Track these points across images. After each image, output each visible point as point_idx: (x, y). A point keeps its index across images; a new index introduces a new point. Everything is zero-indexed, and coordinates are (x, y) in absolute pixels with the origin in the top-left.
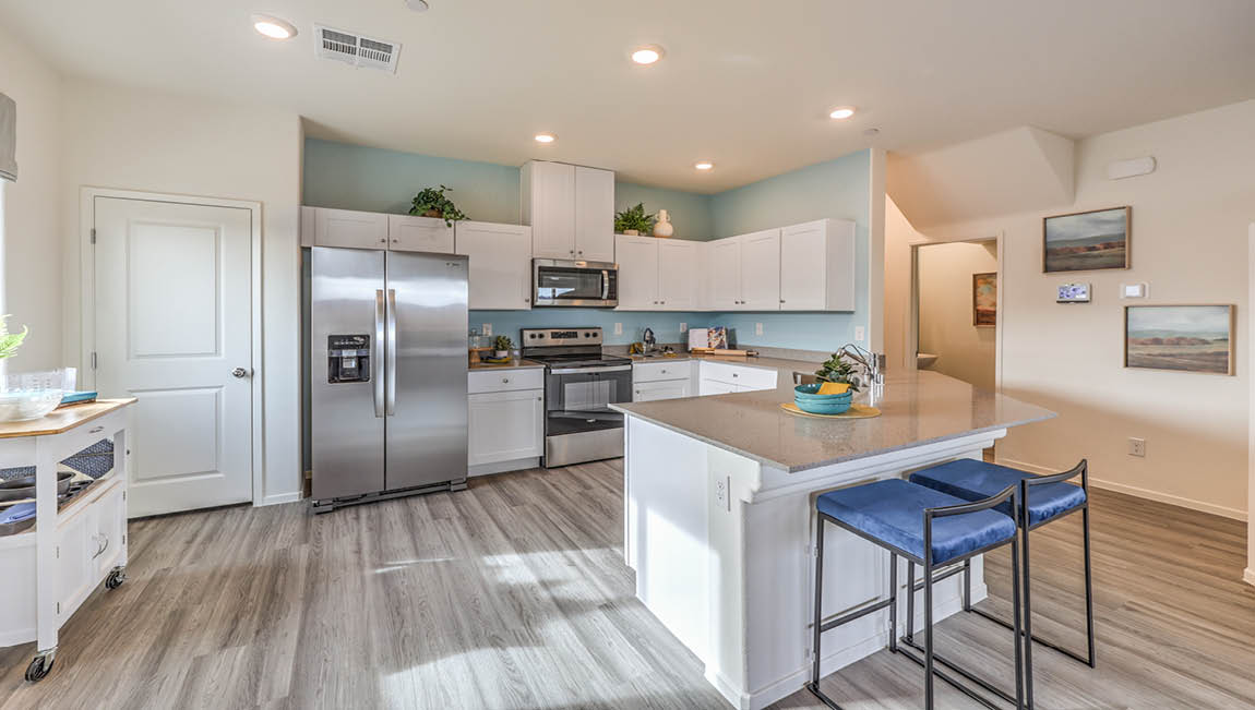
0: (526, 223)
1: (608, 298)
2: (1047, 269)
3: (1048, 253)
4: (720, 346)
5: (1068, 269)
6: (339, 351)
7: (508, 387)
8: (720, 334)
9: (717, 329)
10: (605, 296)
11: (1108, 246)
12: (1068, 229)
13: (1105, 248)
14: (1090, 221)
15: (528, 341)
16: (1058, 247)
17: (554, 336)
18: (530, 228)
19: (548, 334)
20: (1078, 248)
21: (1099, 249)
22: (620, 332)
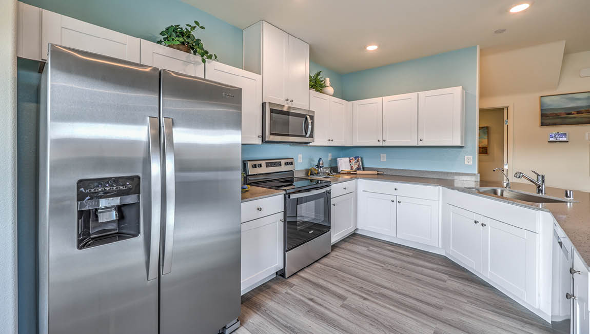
0: (259, 71)
1: (310, 137)
2: (542, 124)
3: (543, 115)
4: (358, 169)
5: (555, 124)
6: (93, 202)
7: (261, 214)
8: (358, 161)
9: (355, 158)
10: (308, 135)
11: (579, 112)
12: (555, 103)
13: (577, 114)
14: (567, 99)
15: (251, 171)
16: (548, 113)
17: (268, 165)
18: (261, 76)
19: (263, 163)
20: (560, 113)
21: (574, 114)
22: (301, 161)
